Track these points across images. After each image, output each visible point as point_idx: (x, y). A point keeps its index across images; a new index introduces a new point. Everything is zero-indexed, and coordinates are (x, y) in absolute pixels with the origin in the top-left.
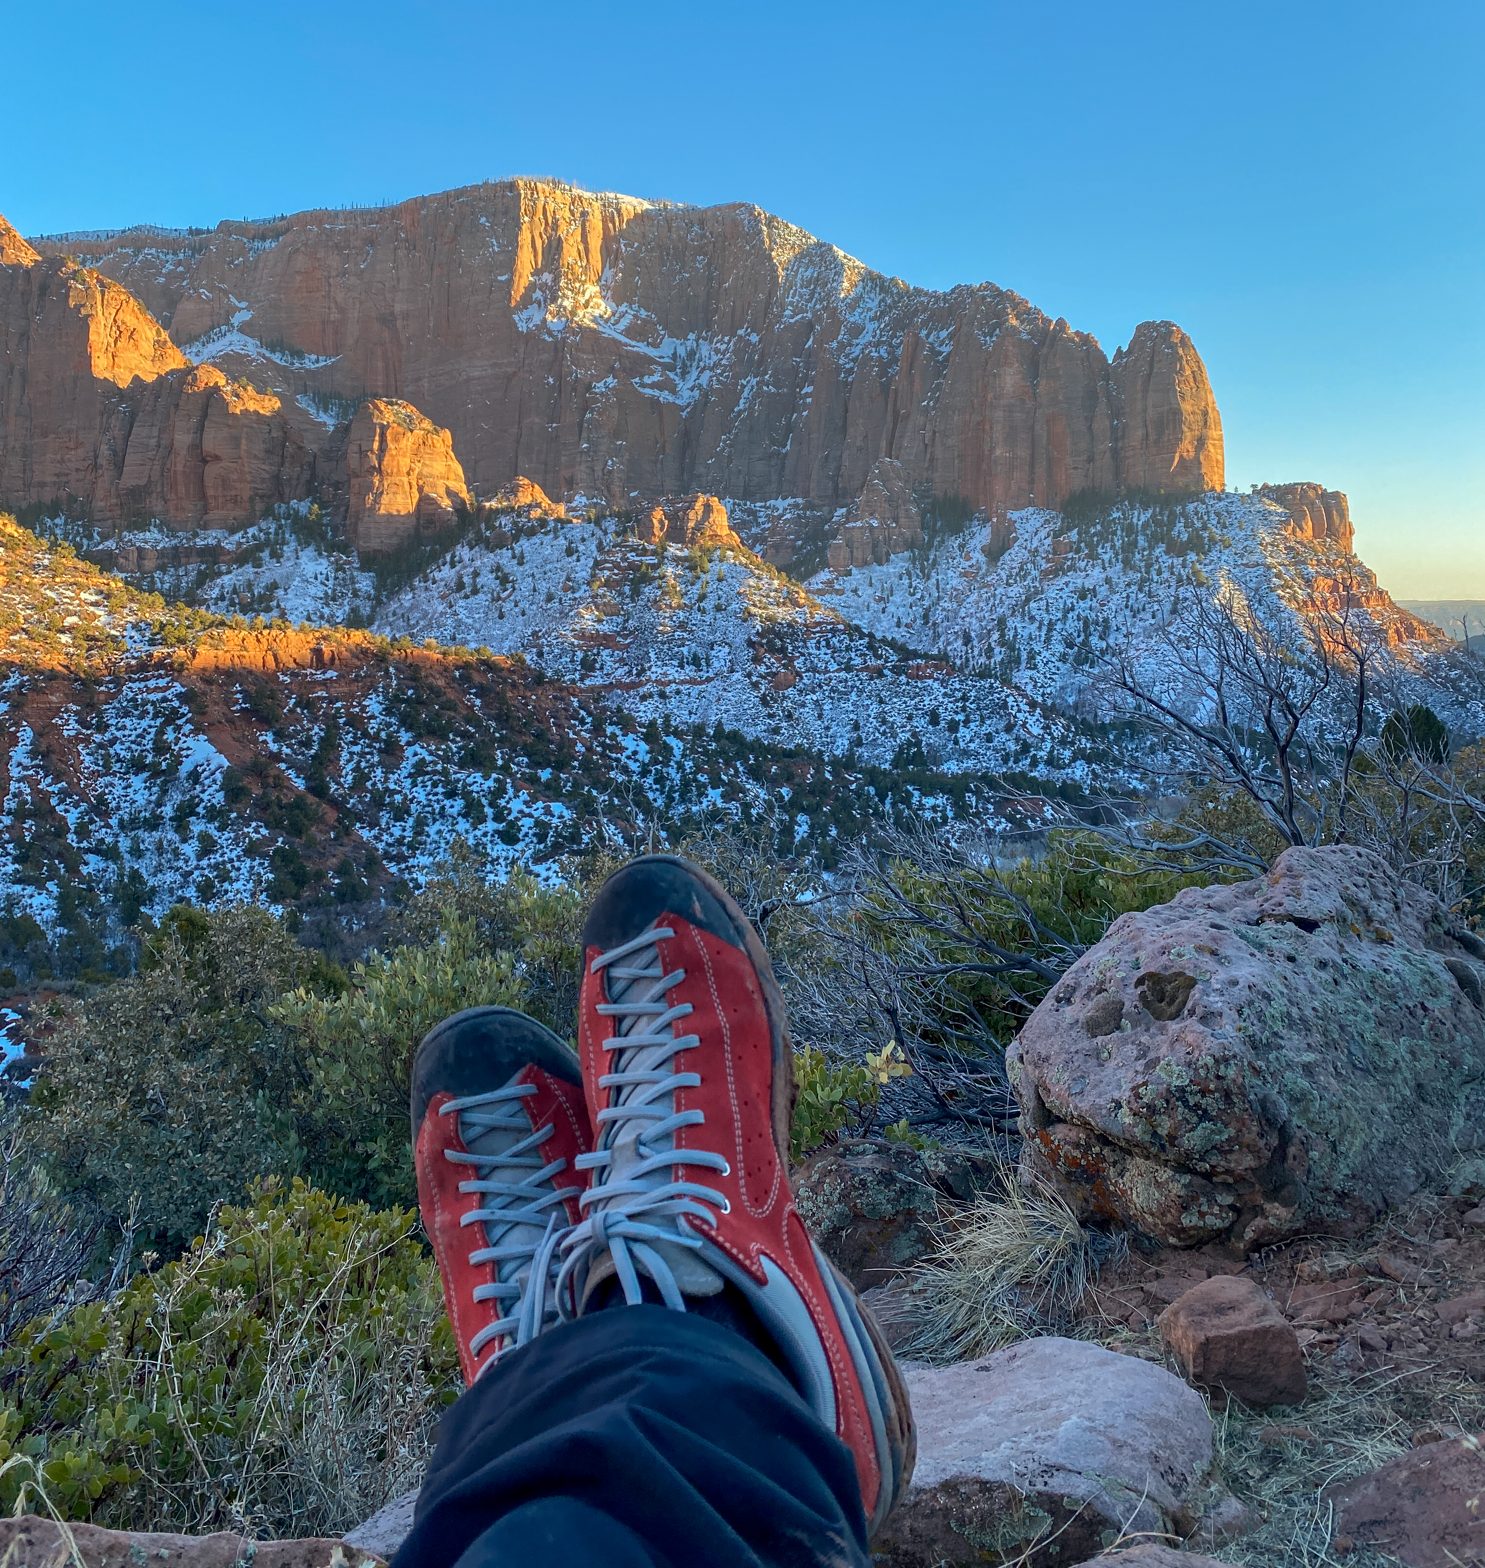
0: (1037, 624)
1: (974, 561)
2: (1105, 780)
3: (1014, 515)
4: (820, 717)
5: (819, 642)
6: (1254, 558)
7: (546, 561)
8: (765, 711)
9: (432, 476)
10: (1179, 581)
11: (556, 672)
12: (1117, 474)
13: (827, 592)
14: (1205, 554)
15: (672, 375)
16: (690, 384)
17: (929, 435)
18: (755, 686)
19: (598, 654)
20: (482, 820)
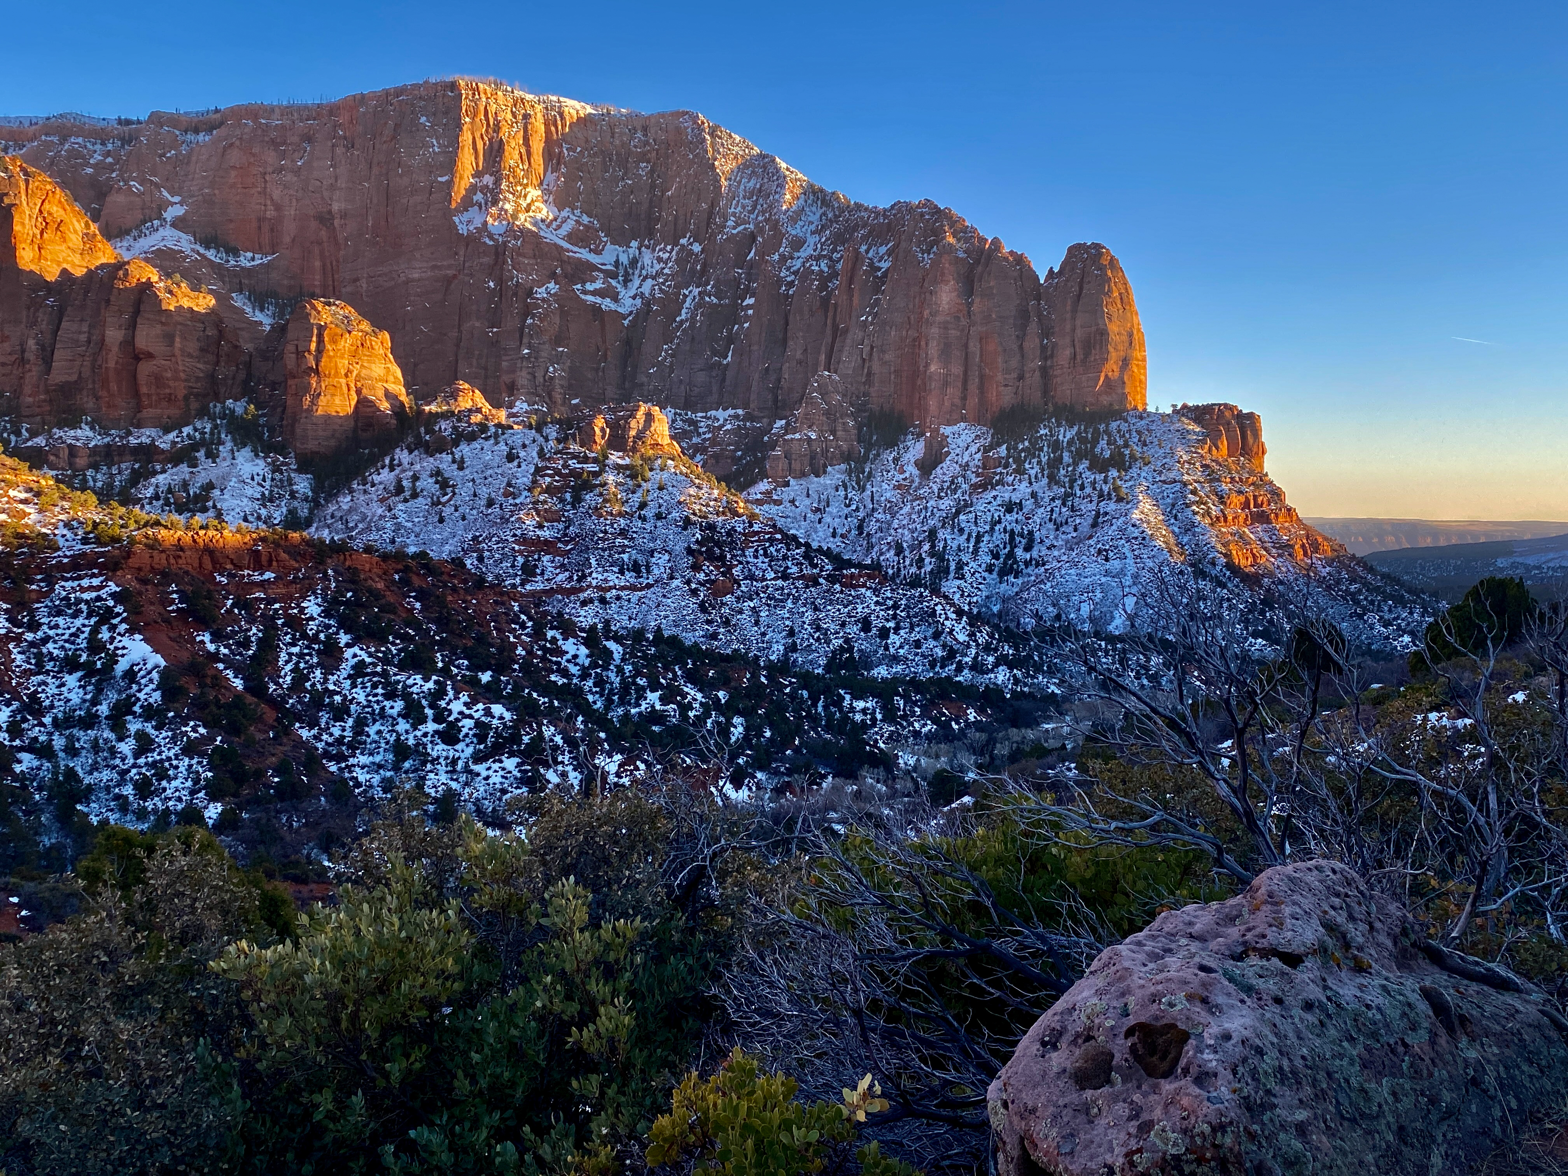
0: (965, 536)
1: (907, 475)
2: (1026, 685)
3: (947, 430)
4: (757, 623)
5: (757, 551)
6: (1172, 475)
7: (487, 466)
8: (703, 617)
9: (370, 378)
10: (1101, 495)
11: (497, 576)
12: (1045, 392)
13: (766, 502)
14: (1126, 471)
15: (614, 283)
16: (632, 292)
17: (867, 349)
18: (694, 593)
19: (539, 559)
20: (423, 720)
